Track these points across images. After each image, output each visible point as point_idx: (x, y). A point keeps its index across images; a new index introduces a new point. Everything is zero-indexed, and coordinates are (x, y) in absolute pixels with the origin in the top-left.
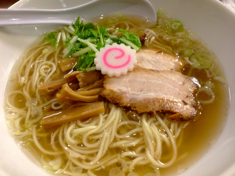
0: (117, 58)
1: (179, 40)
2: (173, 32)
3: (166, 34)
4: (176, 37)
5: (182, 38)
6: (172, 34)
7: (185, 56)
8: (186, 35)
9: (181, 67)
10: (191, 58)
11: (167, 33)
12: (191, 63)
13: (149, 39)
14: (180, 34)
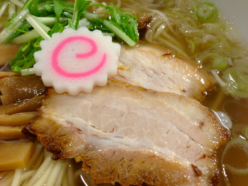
0: (80, 56)
1: (207, 38)
2: (200, 22)
3: (187, 23)
4: (202, 31)
5: (214, 34)
6: (198, 25)
7: (214, 69)
8: (222, 30)
9: (202, 89)
10: (224, 73)
11: (189, 22)
12: (222, 84)
13: (154, 28)
14: (210, 26)
